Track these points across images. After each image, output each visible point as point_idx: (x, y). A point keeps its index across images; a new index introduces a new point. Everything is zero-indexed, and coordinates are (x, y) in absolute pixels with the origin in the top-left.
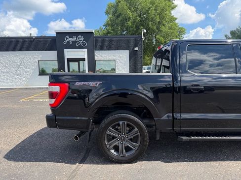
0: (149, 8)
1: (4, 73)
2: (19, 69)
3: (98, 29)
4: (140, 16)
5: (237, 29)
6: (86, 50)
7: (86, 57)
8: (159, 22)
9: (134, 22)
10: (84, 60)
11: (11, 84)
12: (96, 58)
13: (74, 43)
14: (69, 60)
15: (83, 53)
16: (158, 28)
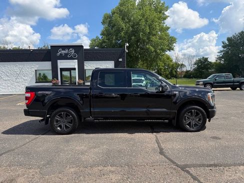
0: (140, 20)
1: (6, 80)
2: (19, 77)
3: (95, 38)
4: (132, 27)
5: (233, 36)
6: (77, 60)
7: (76, 67)
8: (149, 33)
9: (127, 33)
10: (74, 69)
11: (11, 90)
12: (85, 68)
13: (66, 54)
14: (62, 70)
15: (74, 64)
16: (148, 38)
